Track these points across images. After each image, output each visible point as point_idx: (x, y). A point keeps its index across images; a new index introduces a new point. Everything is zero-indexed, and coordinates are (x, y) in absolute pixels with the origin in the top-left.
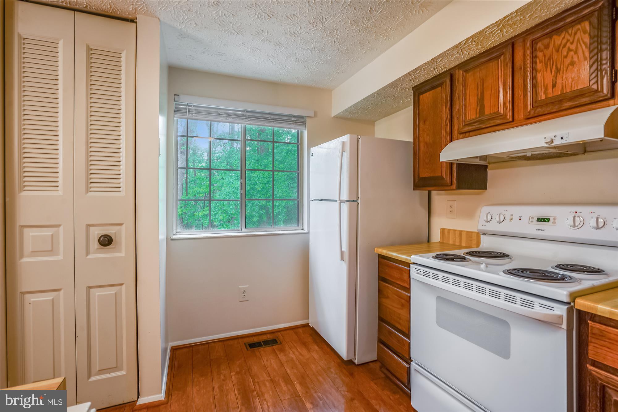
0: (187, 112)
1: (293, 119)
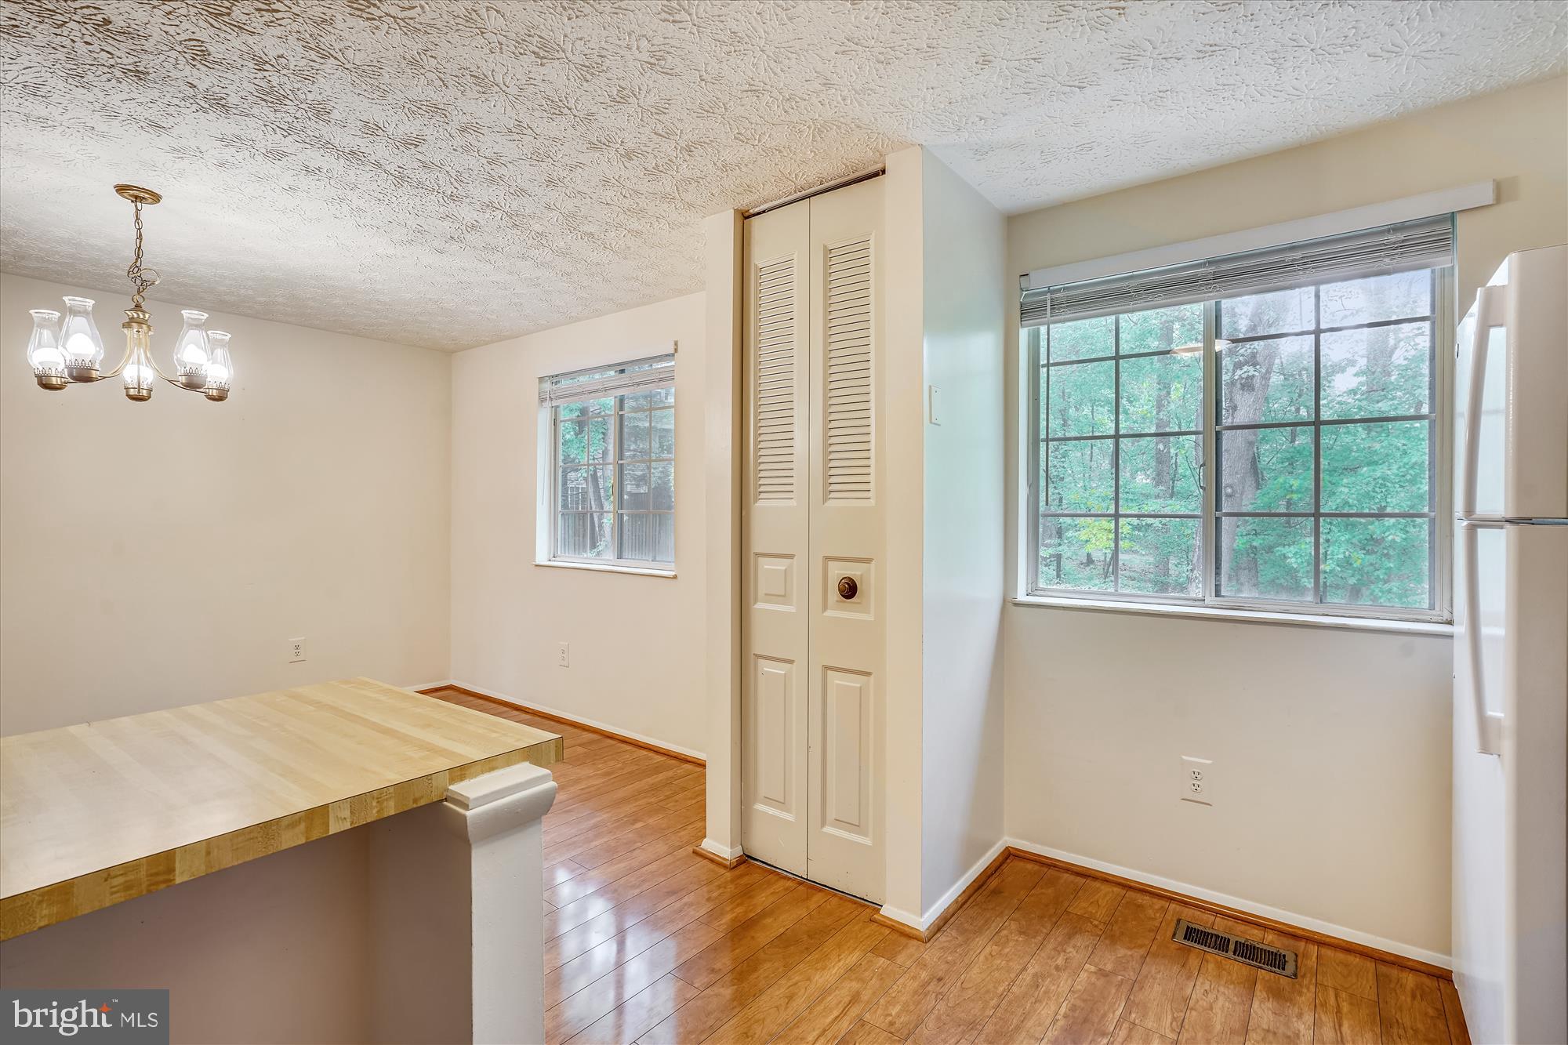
0: (1049, 308)
1: (1392, 238)
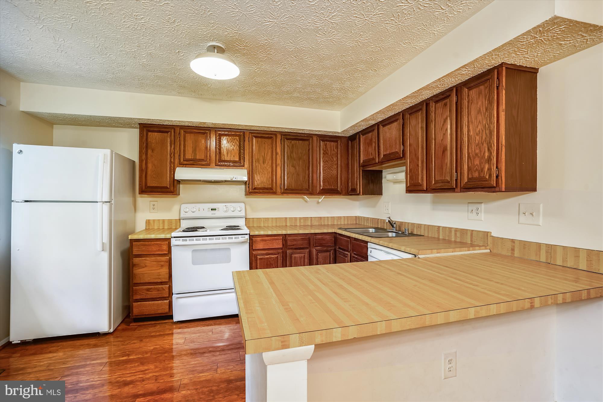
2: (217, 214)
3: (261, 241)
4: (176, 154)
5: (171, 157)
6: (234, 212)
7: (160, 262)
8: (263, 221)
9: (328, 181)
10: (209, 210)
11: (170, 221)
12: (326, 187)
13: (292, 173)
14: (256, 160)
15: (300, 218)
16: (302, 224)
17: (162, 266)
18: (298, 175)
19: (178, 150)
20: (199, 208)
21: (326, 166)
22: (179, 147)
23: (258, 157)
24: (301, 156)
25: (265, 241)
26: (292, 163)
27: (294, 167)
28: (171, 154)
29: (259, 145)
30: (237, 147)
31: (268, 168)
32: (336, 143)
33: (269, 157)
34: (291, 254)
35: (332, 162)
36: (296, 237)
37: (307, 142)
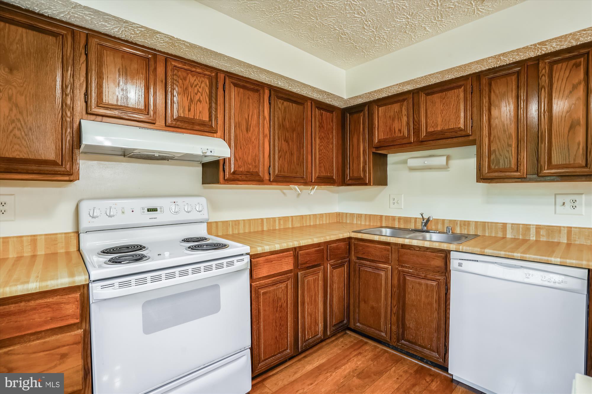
2: (159, 217)
3: (264, 263)
4: (78, 91)
5: (66, 95)
6: (189, 213)
7: (59, 347)
8: (232, 225)
9: (324, 166)
10: (142, 211)
11: (51, 238)
12: (322, 174)
13: (284, 150)
14: (236, 123)
15: (280, 219)
16: (282, 227)
17: (64, 356)
18: (292, 154)
19: (82, 81)
20: (123, 208)
21: (322, 145)
22: (85, 75)
23: (240, 120)
24: (294, 126)
25: (271, 261)
26: (284, 135)
27: (287, 142)
28: (67, 87)
29: (241, 98)
30: (207, 97)
31: (253, 139)
32: (332, 114)
33: (254, 122)
34: (304, 277)
35: (328, 139)
36: (308, 249)
37: (301, 107)
